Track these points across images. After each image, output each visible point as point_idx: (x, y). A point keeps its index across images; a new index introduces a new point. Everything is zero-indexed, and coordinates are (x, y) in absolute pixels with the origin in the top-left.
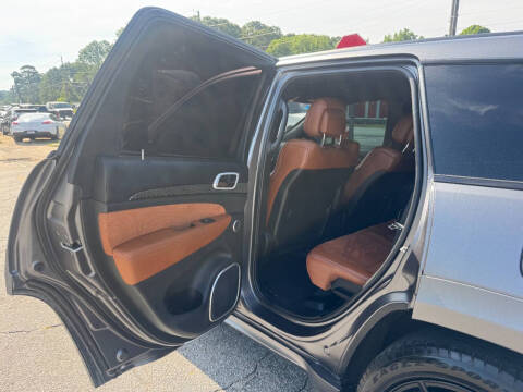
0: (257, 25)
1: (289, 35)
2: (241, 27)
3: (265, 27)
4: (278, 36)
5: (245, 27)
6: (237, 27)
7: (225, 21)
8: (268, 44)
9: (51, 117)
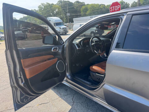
0: (78, 2)
1: (87, 4)
2: (73, 3)
3: (80, 2)
4: (84, 5)
5: (74, 3)
6: (72, 3)
7: (69, 1)
8: (81, 7)
9: (22, 32)
